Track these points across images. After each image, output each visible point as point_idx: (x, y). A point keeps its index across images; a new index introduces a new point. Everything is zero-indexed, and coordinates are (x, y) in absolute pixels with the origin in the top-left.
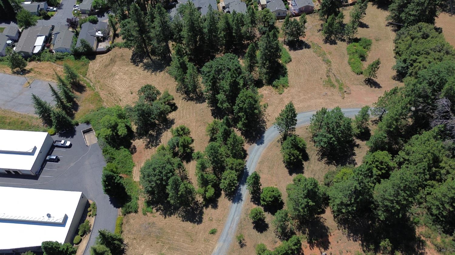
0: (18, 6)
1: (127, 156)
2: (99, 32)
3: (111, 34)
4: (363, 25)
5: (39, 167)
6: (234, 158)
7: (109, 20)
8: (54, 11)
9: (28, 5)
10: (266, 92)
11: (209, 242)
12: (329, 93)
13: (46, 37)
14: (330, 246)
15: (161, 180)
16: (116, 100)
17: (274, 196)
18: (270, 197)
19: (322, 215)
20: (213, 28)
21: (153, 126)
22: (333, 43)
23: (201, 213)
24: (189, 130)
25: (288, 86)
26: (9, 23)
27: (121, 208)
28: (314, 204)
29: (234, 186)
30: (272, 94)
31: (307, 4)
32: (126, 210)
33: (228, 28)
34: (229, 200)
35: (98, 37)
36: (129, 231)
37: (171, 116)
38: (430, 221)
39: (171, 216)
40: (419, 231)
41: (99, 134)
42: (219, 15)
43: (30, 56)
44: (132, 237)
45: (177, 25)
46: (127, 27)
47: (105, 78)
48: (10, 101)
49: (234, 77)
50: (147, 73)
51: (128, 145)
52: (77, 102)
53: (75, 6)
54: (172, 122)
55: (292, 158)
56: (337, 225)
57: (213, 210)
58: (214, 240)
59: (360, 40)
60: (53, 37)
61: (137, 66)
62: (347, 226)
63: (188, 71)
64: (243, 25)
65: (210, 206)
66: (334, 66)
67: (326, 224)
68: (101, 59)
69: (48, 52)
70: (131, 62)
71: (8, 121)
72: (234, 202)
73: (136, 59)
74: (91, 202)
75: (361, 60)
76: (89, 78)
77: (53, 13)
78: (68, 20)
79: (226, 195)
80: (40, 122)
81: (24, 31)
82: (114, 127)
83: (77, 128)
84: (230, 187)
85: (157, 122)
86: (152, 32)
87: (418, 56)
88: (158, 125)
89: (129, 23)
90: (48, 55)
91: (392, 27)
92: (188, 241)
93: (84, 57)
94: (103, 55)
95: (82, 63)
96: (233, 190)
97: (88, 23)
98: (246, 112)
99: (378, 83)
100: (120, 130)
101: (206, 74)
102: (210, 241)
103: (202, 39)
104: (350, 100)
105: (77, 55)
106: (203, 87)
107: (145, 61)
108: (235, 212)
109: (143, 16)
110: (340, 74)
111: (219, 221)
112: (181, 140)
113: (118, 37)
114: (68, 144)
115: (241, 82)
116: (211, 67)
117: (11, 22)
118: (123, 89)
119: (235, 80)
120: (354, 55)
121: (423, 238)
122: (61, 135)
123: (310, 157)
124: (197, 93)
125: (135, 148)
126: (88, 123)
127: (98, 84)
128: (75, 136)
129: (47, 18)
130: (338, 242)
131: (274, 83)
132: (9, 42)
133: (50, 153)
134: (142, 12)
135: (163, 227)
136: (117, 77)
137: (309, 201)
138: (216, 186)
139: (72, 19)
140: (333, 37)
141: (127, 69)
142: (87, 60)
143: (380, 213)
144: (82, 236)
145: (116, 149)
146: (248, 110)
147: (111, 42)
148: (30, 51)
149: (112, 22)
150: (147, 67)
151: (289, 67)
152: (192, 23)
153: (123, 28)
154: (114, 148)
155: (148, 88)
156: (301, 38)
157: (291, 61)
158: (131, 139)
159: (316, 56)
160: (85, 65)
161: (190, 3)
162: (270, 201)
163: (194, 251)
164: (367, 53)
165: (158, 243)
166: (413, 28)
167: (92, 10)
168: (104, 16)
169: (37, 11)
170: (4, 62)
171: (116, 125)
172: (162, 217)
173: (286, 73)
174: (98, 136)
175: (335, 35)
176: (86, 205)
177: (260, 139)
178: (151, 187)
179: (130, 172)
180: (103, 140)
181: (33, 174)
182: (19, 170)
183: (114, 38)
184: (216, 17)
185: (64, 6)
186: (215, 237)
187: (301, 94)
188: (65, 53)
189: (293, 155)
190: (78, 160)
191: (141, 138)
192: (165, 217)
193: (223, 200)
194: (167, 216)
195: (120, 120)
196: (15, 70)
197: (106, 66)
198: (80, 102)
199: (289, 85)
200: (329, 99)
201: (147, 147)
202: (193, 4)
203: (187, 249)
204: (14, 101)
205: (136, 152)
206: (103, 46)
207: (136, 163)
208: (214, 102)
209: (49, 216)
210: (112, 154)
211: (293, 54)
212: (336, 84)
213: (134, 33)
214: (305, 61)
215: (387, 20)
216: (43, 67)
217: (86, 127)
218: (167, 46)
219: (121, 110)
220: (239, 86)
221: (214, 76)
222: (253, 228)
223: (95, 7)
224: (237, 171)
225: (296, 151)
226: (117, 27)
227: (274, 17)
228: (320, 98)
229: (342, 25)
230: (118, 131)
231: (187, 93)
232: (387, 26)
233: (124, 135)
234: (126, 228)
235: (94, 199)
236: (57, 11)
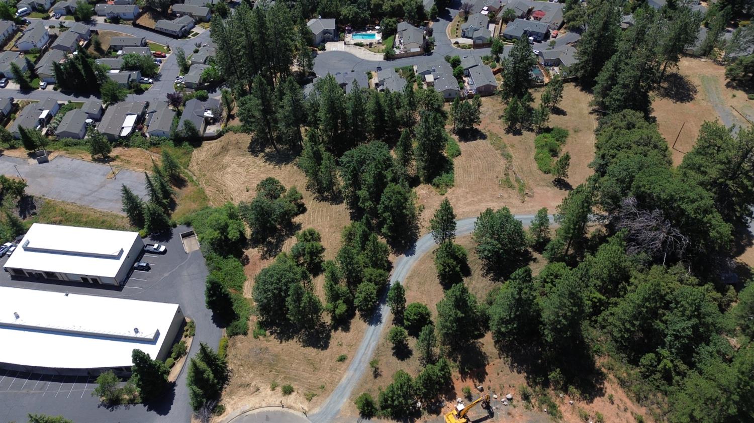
0: (103, 75)
1: (237, 267)
2: (209, 112)
3: (225, 114)
4: (559, 112)
5: (124, 276)
6: (373, 267)
7: (223, 97)
8: (150, 83)
9: (115, 75)
10: (424, 192)
11: (335, 371)
12: (506, 196)
13: (138, 116)
14: (487, 378)
15: (280, 290)
16: (226, 199)
17: (420, 313)
18: (415, 314)
19: (481, 340)
20: (359, 110)
21: (273, 231)
22: (518, 133)
23: (328, 337)
24: (319, 235)
25: (453, 186)
26: (88, 97)
27: (225, 329)
28: (463, 315)
29: (371, 301)
30: (431, 195)
31: (487, 83)
32: (233, 330)
33: (379, 111)
34: (365, 321)
35: (206, 119)
36: (235, 356)
37: (297, 220)
38: (614, 349)
39: (288, 341)
40: (600, 362)
41: (202, 239)
42: (369, 93)
43: (116, 140)
44: (239, 363)
45: (313, 104)
46: (247, 106)
47: (214, 171)
48: (88, 195)
49: (379, 168)
50: (270, 166)
51: (239, 255)
52: (175, 199)
53: (178, 77)
54: (299, 227)
55: (447, 270)
56: (498, 352)
57: (344, 333)
58: (342, 369)
59: (552, 129)
60: (146, 117)
61: (257, 156)
62: (510, 354)
63: (323, 162)
64: (398, 108)
65: (340, 328)
66: (515, 163)
67: (483, 350)
68: (209, 147)
69: (139, 136)
70: (249, 151)
71: (85, 220)
72: (371, 323)
73: (254, 149)
74: (188, 320)
75: (552, 156)
76: (192, 170)
77: (147, 86)
78: (169, 96)
79: (362, 316)
80: (127, 222)
81: (109, 107)
82: (224, 229)
83: (174, 230)
84: (366, 302)
85: (278, 226)
86: (279, 113)
87: (619, 150)
88: (280, 230)
89: (250, 100)
90: (140, 139)
91: (598, 115)
92: (309, 369)
93: (187, 143)
94: (211, 141)
95: (185, 151)
96: (369, 306)
97: (195, 100)
98: (392, 212)
99: (570, 184)
100: (231, 232)
101: (345, 164)
102: (338, 370)
103: (344, 123)
104: (532, 204)
105: (178, 140)
106: (341, 182)
107: (267, 150)
108: (372, 336)
109: (269, 92)
110: (522, 172)
111: (350, 346)
112: (308, 245)
113: (233, 119)
114: (162, 248)
115: (389, 176)
116: (352, 157)
117: (92, 96)
118: (237, 186)
119: (380, 172)
120: (543, 149)
121: (603, 370)
122: (154, 239)
123: (472, 272)
124: (333, 192)
125: (247, 258)
126: (188, 224)
127: (202, 178)
128: (170, 240)
129: (140, 91)
130: (498, 374)
131: (435, 180)
132: (89, 121)
133: (138, 259)
134: (269, 88)
135: (279, 353)
136: (229, 170)
137: (458, 311)
138: (349, 302)
139: (174, 94)
140: (518, 125)
141: (243, 160)
142: (190, 147)
143: (546, 332)
144: (175, 359)
145: (224, 258)
146: (394, 209)
147: (223, 125)
148: (116, 133)
149: (226, 99)
150: (269, 158)
151: (457, 162)
152: (332, 102)
153: (242, 106)
154: (221, 256)
155: (270, 181)
156: (475, 126)
157: (460, 154)
158: (244, 247)
159: (493, 149)
160: (188, 153)
161: (330, 77)
162: (415, 319)
163: (316, 382)
164: (561, 146)
165: (271, 371)
166: (616, 116)
167: (200, 84)
168: (216, 92)
169: (126, 82)
170: (81, 147)
171: (227, 226)
172: (277, 342)
173: (452, 169)
174: (201, 241)
175: (522, 123)
176: (182, 323)
177: (410, 248)
178: (266, 298)
179: (239, 286)
180: (208, 245)
181: (116, 284)
182: (99, 277)
183: (228, 120)
184: (364, 96)
185: (162, 77)
186: (343, 366)
187: (468, 196)
188: (163, 138)
189: (449, 266)
190: (174, 270)
191: (256, 247)
192: (281, 342)
193: (357, 322)
194: (284, 341)
195: (231, 221)
196: (96, 157)
197: (216, 155)
198: (178, 200)
199: (454, 184)
200: (504, 202)
201: (263, 257)
202: (335, 79)
203: (307, 380)
204: (93, 195)
205: (248, 263)
206: (212, 130)
207: (248, 277)
208: (354, 203)
209: (136, 331)
210: (218, 263)
211: (463, 146)
212: (516, 184)
213: (257, 114)
214: (478, 155)
215: (590, 106)
216: (132, 154)
217: (186, 230)
218: (299, 132)
219: (233, 208)
220: (385, 180)
221: (354, 167)
222: (393, 355)
223: (205, 80)
224: (376, 284)
225: (452, 260)
226: (232, 105)
227: (440, 99)
228: (493, 202)
229: (530, 110)
230: (228, 234)
231: (320, 191)
232: (591, 113)
233: (235, 239)
234: (231, 352)
235: (192, 317)
236: (153, 83)
